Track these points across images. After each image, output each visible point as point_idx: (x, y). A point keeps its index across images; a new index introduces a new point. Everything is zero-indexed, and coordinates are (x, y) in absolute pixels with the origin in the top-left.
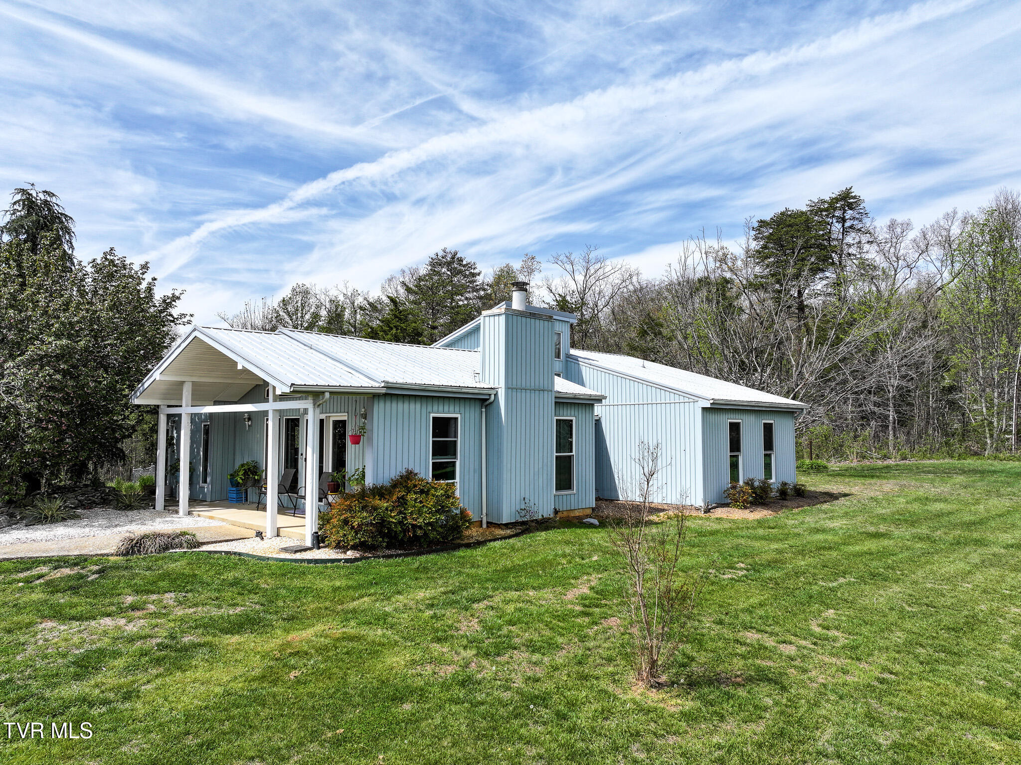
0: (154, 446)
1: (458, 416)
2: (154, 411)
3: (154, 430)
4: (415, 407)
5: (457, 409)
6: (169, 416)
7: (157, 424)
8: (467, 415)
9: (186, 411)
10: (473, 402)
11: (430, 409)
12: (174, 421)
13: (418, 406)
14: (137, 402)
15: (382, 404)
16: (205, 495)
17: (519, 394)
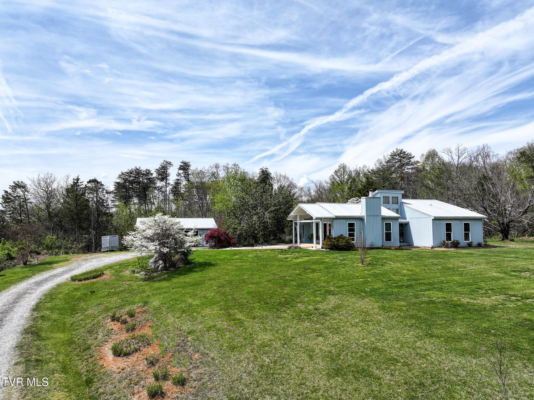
0: (292, 230)
1: (355, 222)
2: (292, 221)
3: (292, 225)
4: (344, 221)
5: (354, 221)
6: (295, 223)
7: (292, 224)
8: (357, 222)
9: (298, 222)
10: (359, 220)
11: (347, 221)
12: (296, 224)
13: (344, 220)
14: (288, 219)
15: (335, 220)
16: (303, 241)
17: (370, 217)
